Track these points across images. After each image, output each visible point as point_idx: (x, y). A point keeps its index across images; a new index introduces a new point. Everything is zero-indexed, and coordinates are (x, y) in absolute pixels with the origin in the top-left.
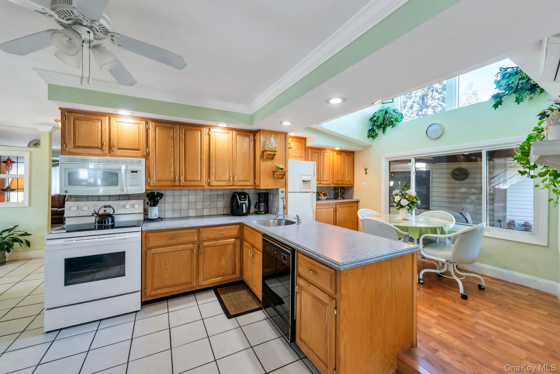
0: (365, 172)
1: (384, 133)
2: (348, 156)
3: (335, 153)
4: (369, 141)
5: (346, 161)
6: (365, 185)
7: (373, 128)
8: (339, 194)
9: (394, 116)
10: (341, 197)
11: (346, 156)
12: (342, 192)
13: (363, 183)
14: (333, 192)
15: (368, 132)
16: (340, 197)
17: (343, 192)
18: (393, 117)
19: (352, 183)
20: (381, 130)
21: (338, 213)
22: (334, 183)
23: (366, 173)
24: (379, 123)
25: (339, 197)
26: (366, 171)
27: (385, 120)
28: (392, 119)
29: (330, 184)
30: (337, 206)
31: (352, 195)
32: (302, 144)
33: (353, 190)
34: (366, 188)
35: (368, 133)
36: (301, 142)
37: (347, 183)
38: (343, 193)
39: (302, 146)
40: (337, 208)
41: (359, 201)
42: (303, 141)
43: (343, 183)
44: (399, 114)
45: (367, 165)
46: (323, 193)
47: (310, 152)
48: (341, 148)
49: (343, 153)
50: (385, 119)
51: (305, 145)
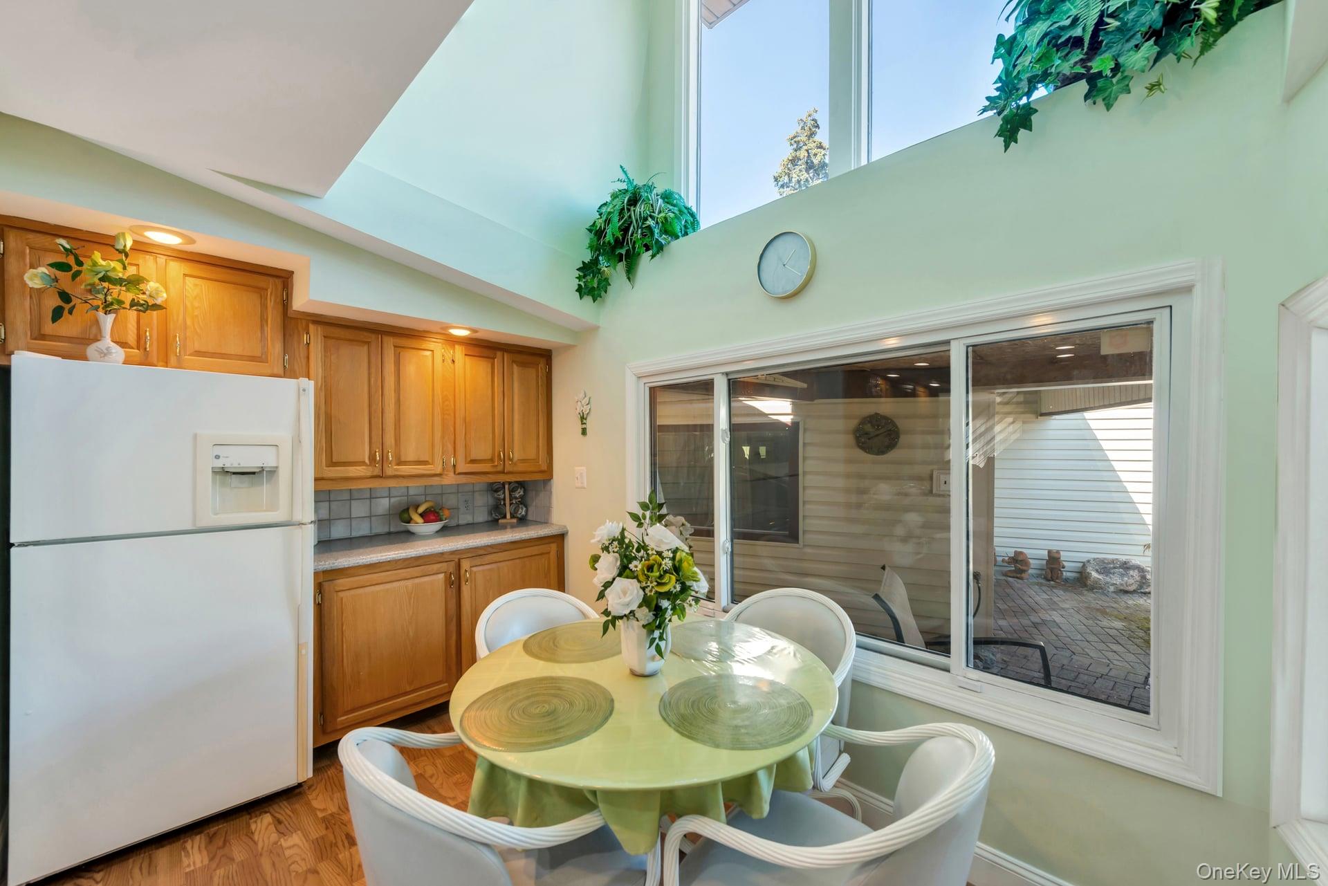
0: (579, 427)
1: (629, 279)
2: (523, 365)
3: (459, 352)
4: (583, 310)
5: (516, 385)
6: (581, 474)
7: (597, 258)
8: (505, 504)
9: (660, 212)
10: (512, 517)
11: (515, 366)
12: (516, 498)
13: (577, 468)
14: (482, 502)
15: (577, 273)
16: (508, 516)
17: (522, 497)
18: (656, 215)
19: (544, 467)
20: (621, 267)
21: (466, 589)
22: (459, 470)
23: (584, 432)
24: (609, 238)
25: (505, 517)
26: (582, 424)
27: (632, 228)
28: (650, 222)
29: (439, 475)
30: (465, 565)
31: (548, 510)
32: (263, 298)
33: (551, 492)
34: (585, 485)
35: (579, 278)
36: (261, 291)
37: (521, 467)
38: (523, 502)
39: (264, 306)
40: (462, 572)
41: (567, 533)
42: (271, 285)
43: (500, 468)
44: (680, 211)
45: (587, 399)
46: (421, 510)
47: (315, 338)
48: (474, 331)
49: (499, 354)
50: (630, 225)
51: (286, 304)
